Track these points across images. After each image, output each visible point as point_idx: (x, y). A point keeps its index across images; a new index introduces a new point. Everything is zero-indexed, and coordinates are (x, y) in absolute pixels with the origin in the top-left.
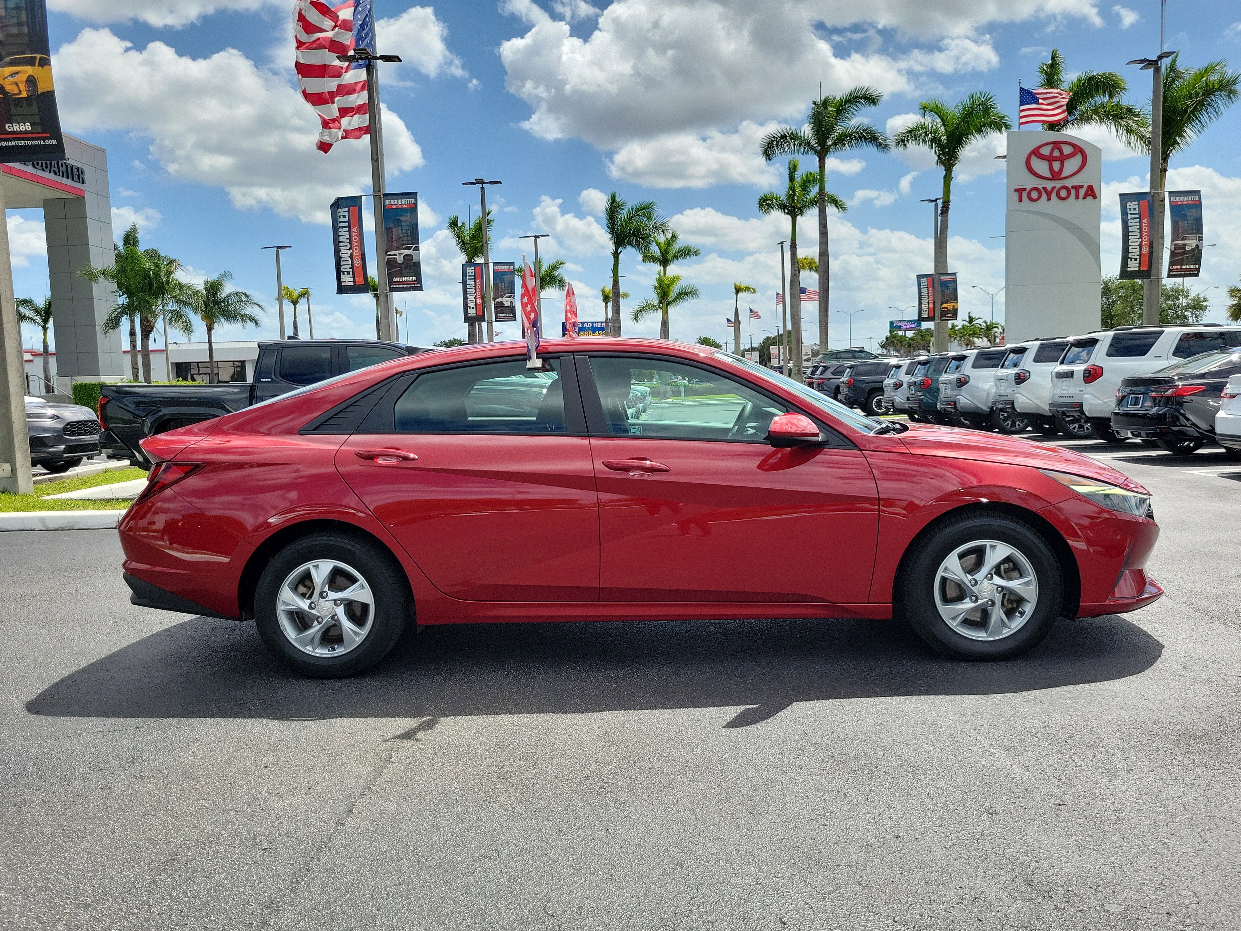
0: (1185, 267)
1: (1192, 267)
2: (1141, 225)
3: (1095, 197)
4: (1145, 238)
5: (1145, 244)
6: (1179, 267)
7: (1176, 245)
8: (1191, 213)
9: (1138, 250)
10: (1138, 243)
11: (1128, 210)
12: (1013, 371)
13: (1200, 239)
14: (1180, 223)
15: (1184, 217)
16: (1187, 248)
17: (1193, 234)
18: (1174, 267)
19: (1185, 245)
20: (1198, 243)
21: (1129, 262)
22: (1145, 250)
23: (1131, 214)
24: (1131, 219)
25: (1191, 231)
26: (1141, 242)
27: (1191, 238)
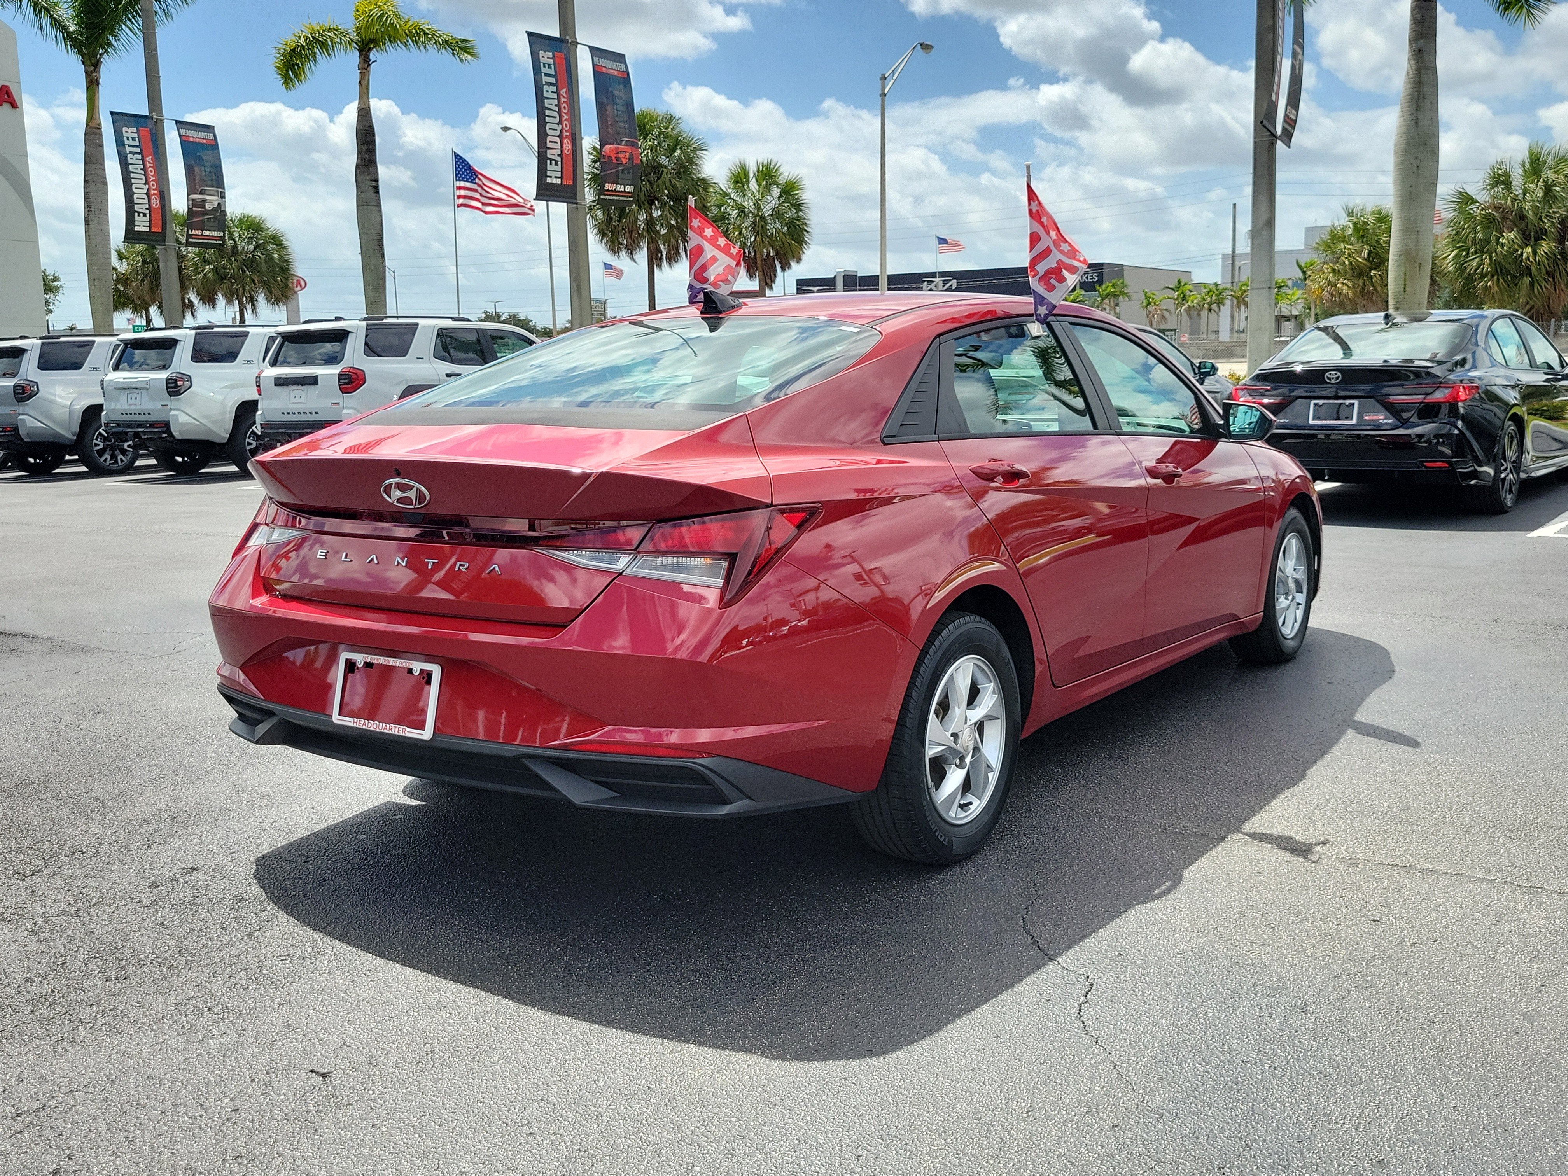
0: (208, 233)
1: (216, 234)
2: (144, 164)
3: (14, 106)
4: (153, 185)
5: (154, 194)
6: (199, 232)
7: (193, 200)
8: (206, 156)
9: (146, 201)
10: (145, 191)
11: (125, 139)
12: (163, 375)
13: (223, 196)
14: (196, 169)
15: (200, 160)
16: (208, 207)
17: (212, 186)
18: (193, 232)
19: (204, 201)
20: (220, 200)
21: (137, 218)
22: (156, 203)
23: (129, 146)
24: (131, 152)
25: (209, 183)
26: (148, 190)
27: (212, 193)
